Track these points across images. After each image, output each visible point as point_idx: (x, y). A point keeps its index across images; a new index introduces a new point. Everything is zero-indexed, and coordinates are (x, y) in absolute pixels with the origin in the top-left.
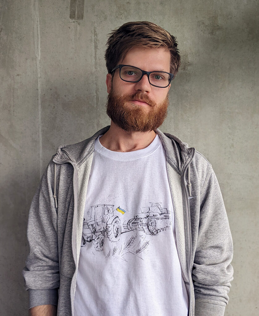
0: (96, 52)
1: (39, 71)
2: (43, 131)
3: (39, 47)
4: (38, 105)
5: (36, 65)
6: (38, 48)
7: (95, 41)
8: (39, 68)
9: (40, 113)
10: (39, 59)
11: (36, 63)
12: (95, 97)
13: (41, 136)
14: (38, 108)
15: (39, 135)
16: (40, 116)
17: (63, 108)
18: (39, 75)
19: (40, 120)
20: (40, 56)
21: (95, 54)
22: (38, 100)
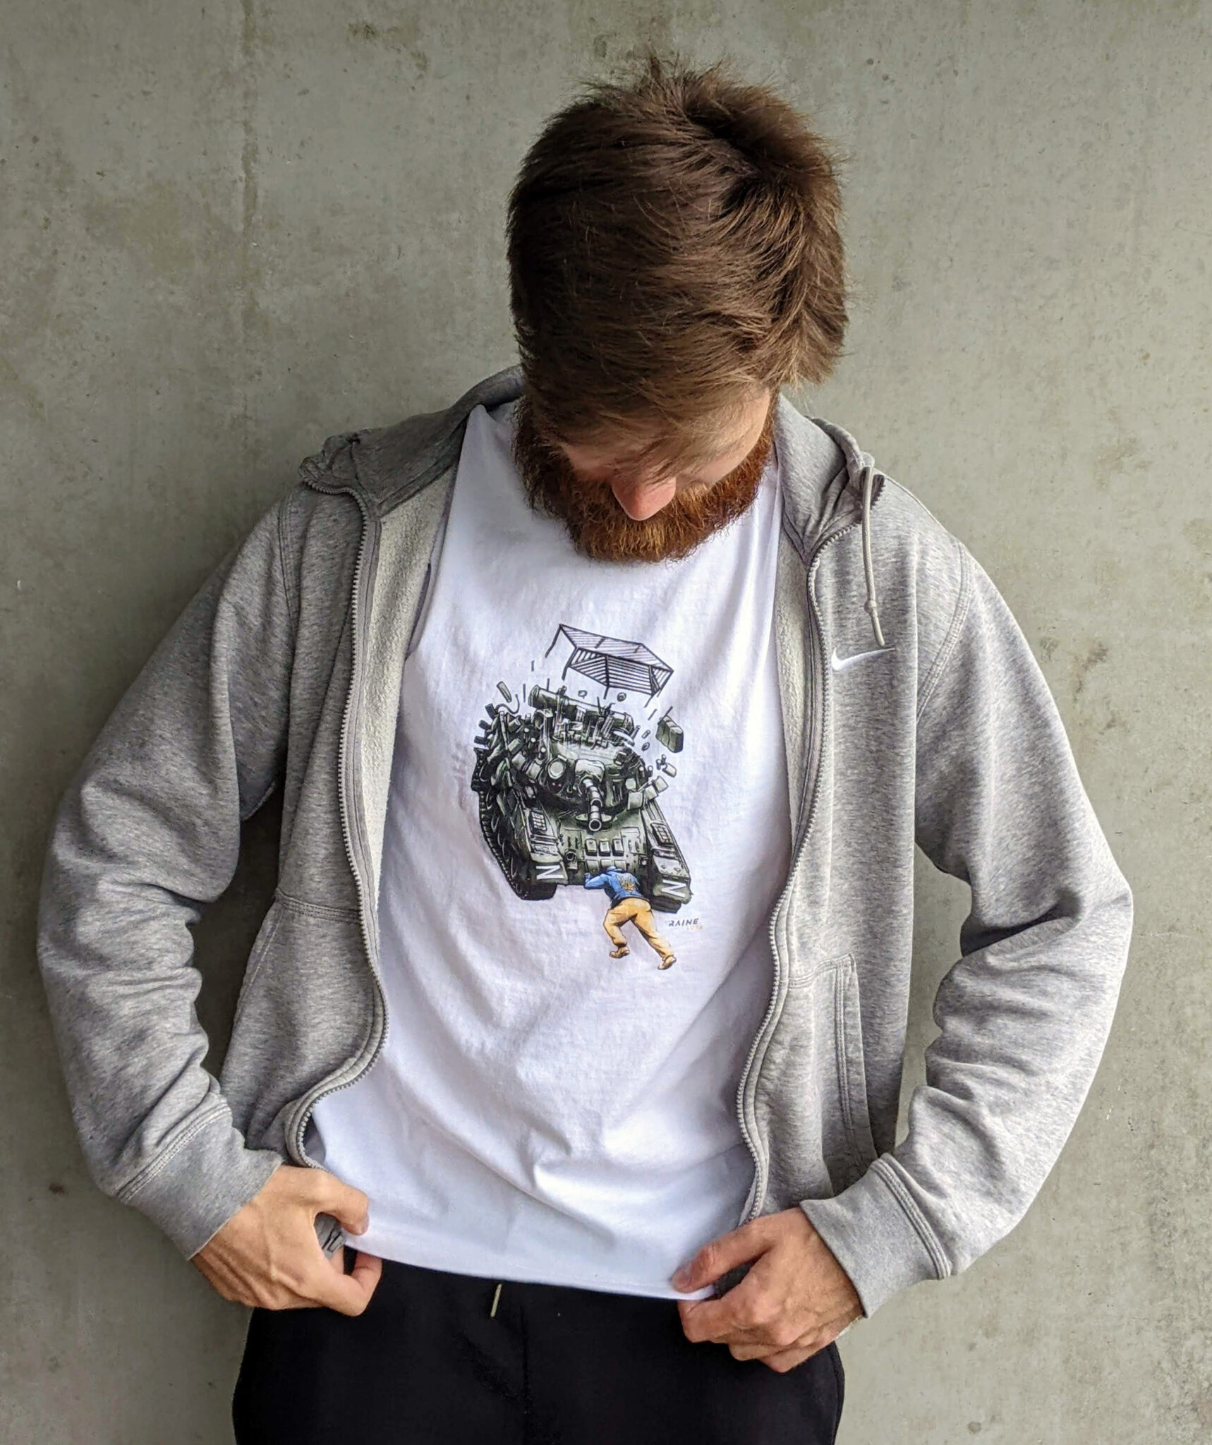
12: (241, 186)
17: (88, 229)
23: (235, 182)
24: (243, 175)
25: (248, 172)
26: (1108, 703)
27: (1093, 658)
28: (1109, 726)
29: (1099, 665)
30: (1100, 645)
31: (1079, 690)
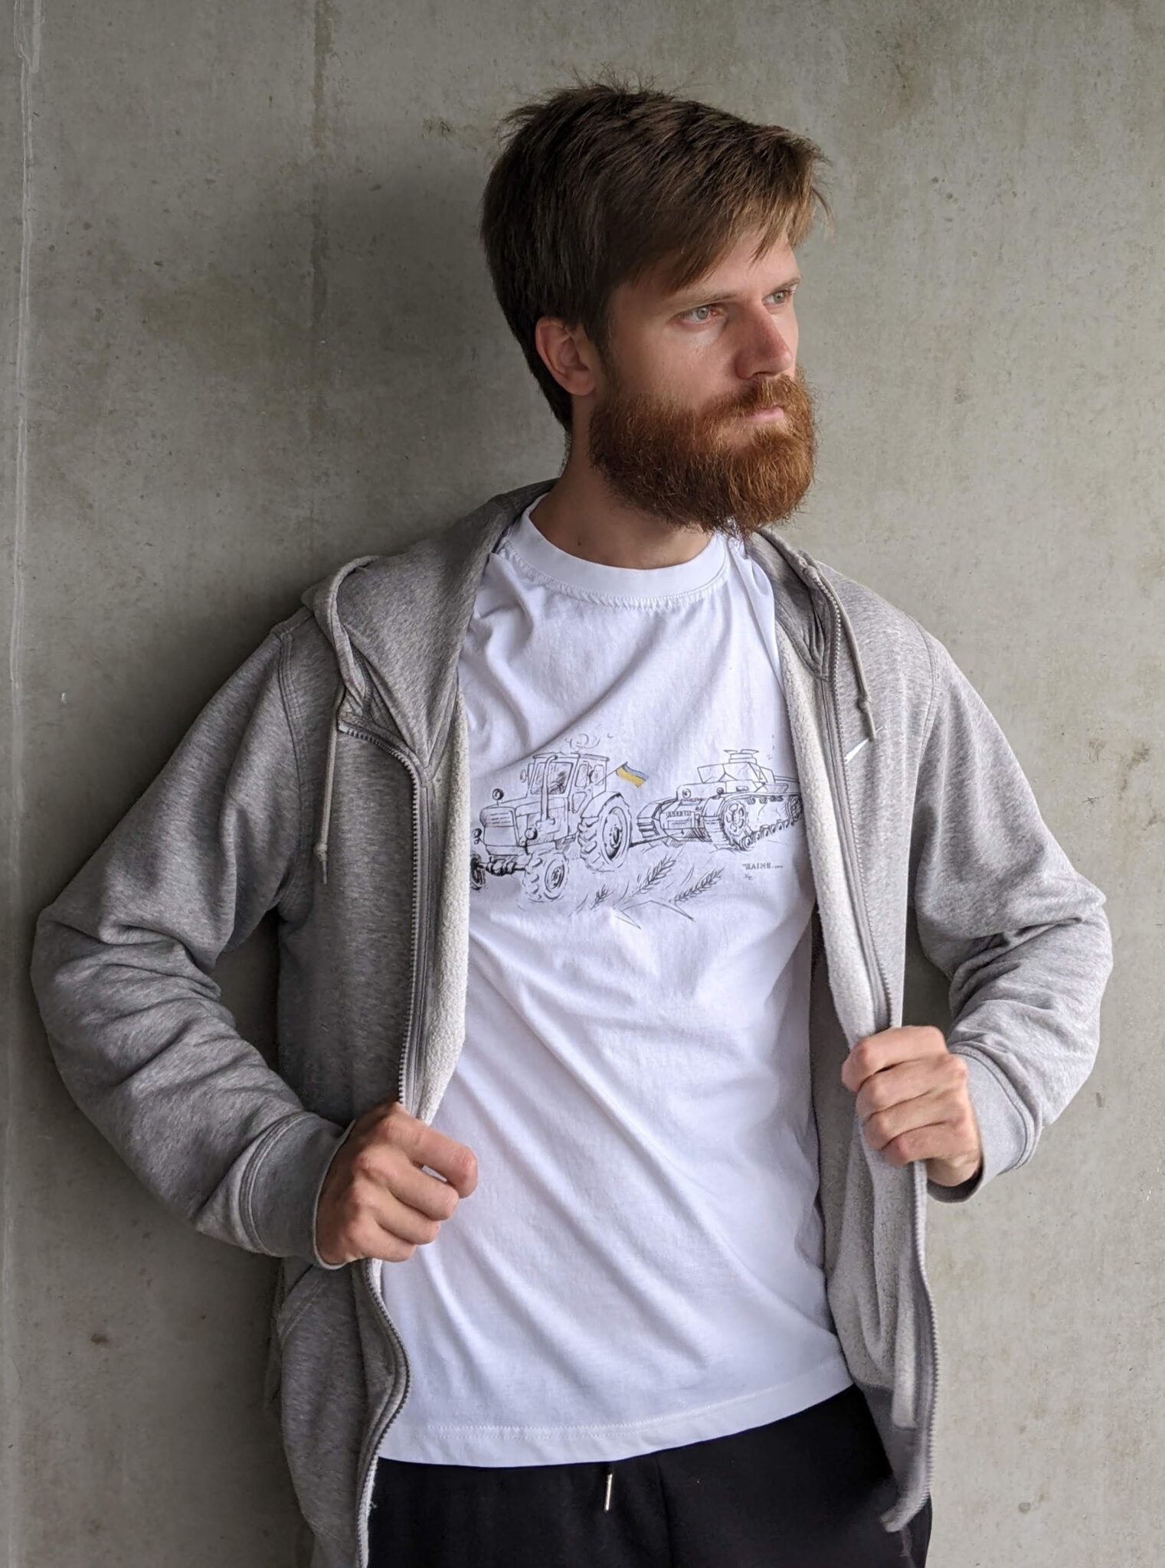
0: (320, 65)
1: (30, 129)
2: (35, 426)
4: (17, 299)
5: (18, 100)
6: (29, 14)
7: (317, 13)
8: (30, 113)
9: (25, 335)
10: (34, 69)
11: (17, 89)
12: (309, 281)
13: (22, 450)
14: (17, 314)
15: (14, 448)
16: (23, 355)
18: (29, 152)
19: (22, 372)
21: (319, 76)
23: (302, 277)
24: (312, 270)
25: (317, 267)
26: (1150, 801)
27: (1137, 757)
28: (1151, 823)
29: (1142, 764)
31: (1124, 788)
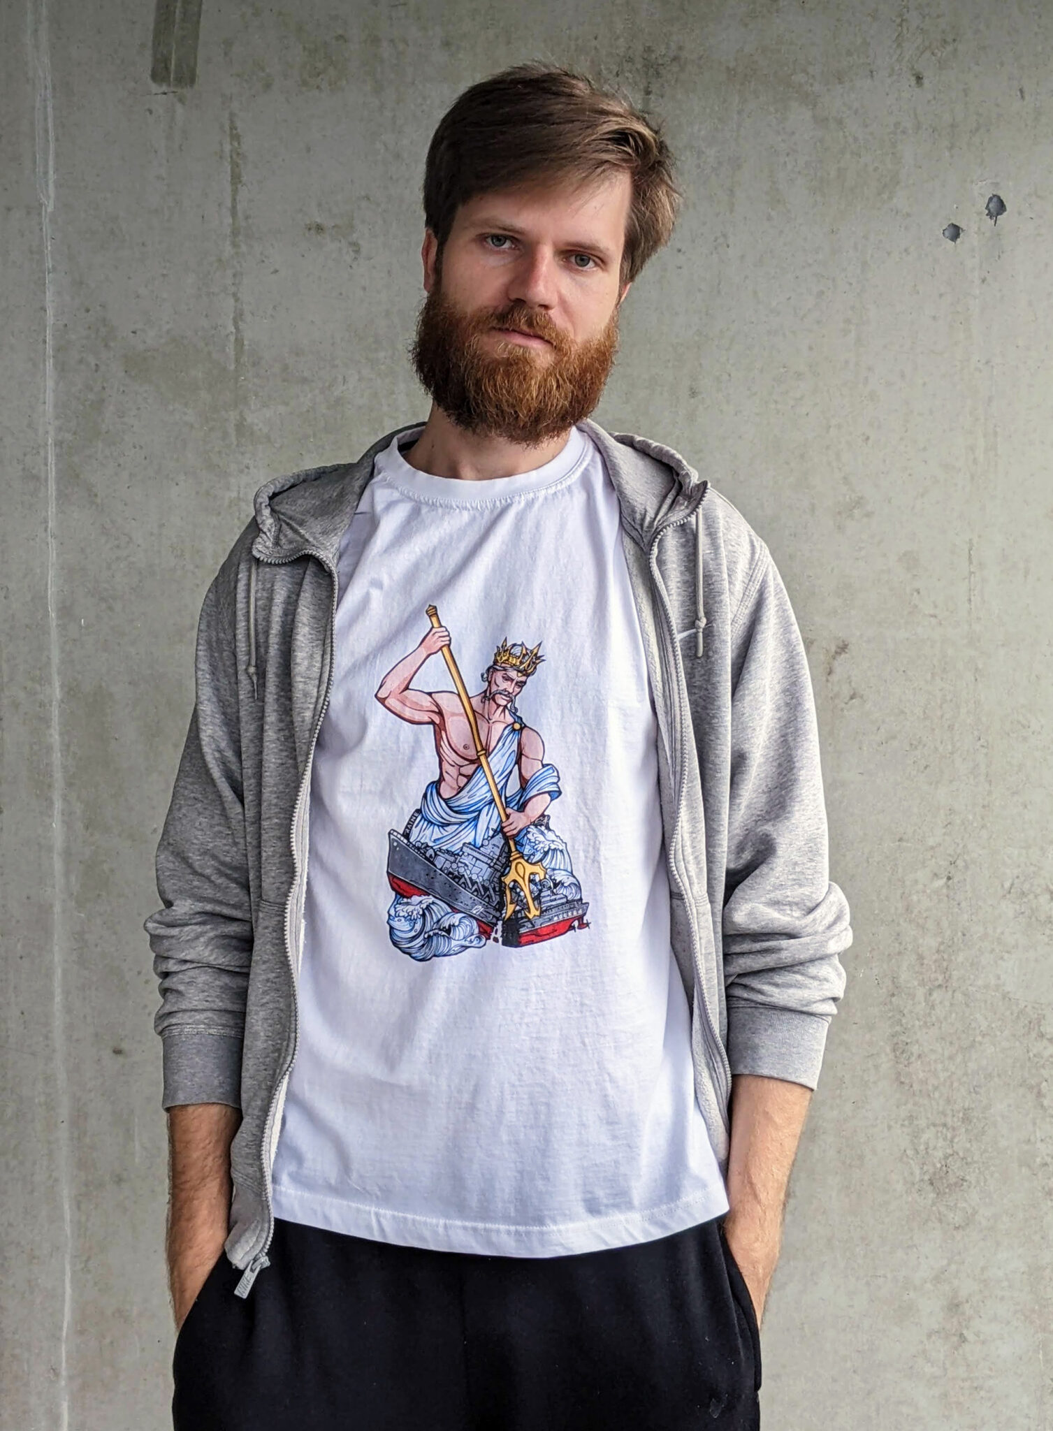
0: (235, 192)
1: (49, 248)
2: (59, 444)
3: (51, 172)
4: (45, 361)
5: (41, 229)
6: (46, 173)
7: (231, 157)
8: (49, 237)
9: (50, 384)
10: (50, 209)
11: (40, 224)
12: (232, 338)
13: (51, 459)
14: (45, 370)
15: (46, 458)
16: (50, 397)
17: (126, 372)
18: (49, 264)
19: (49, 408)
20: (51, 202)
21: (234, 200)
22: (45, 342)
23: (227, 336)
24: (234, 331)
25: (237, 328)
26: (850, 682)
27: (839, 650)
28: (852, 698)
29: (843, 656)
30: (843, 641)
31: (830, 673)
